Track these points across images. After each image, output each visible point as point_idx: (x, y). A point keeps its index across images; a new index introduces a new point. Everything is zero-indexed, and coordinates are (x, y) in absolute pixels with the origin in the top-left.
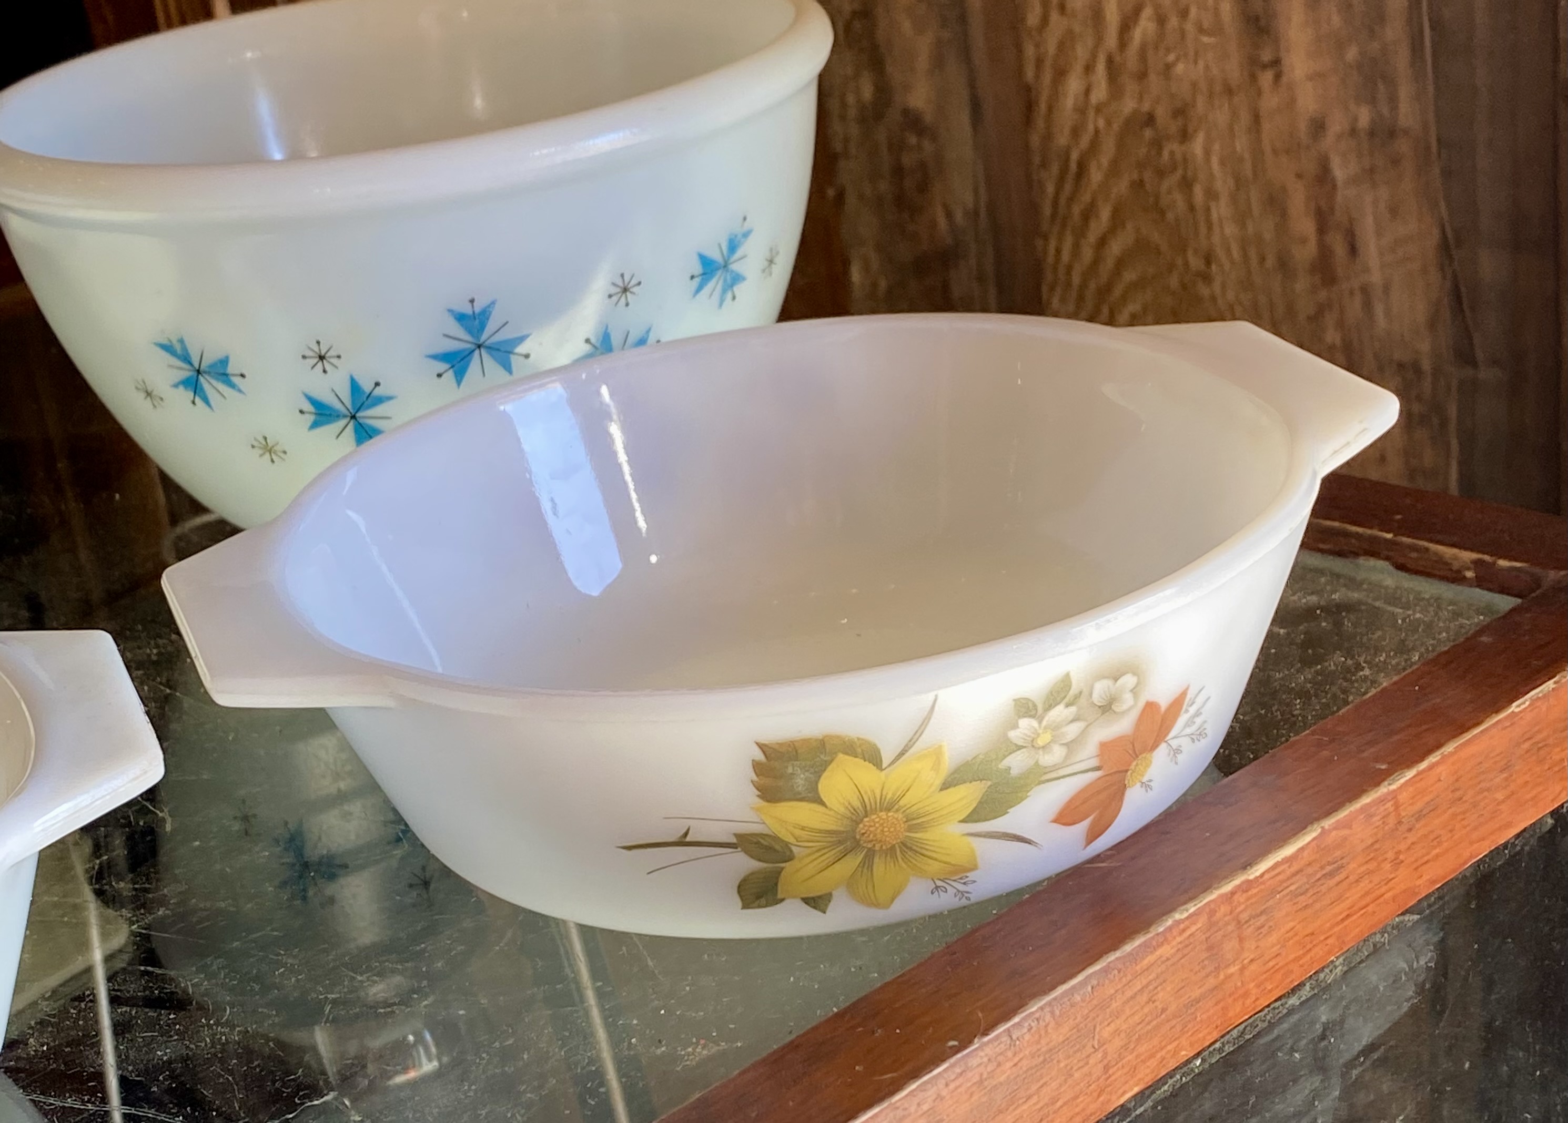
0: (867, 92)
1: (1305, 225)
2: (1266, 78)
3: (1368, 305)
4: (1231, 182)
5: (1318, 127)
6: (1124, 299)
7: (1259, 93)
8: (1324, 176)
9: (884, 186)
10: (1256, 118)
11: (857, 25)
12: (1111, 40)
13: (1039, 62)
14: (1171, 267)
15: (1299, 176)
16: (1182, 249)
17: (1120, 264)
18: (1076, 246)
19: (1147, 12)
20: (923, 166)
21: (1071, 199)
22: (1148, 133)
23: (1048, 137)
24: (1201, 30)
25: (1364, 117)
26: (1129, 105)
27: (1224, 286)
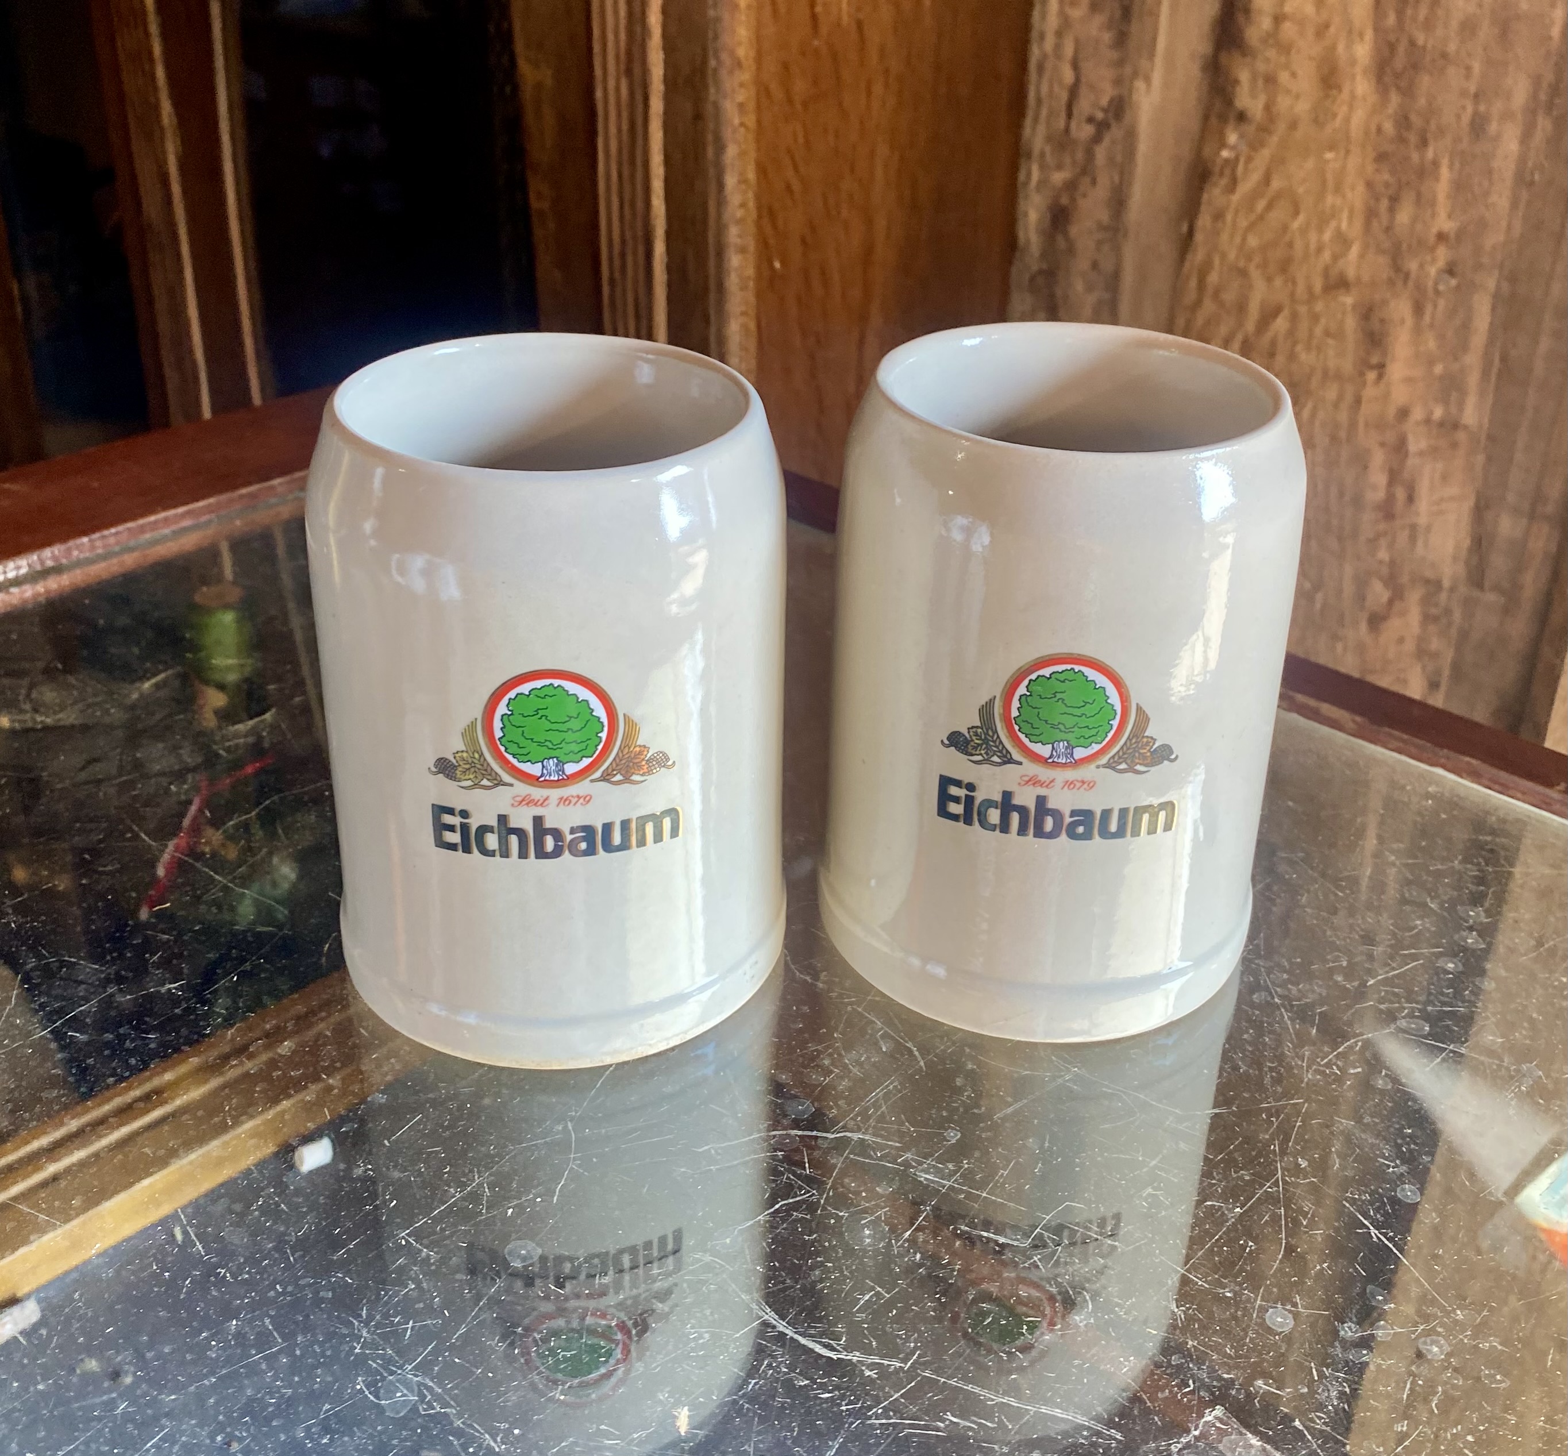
1: (1378, 478)
2: (1371, 376)
3: (1413, 539)
5: (1404, 413)
7: (1364, 384)
8: (1400, 448)
10: (1358, 401)
15: (1382, 445)
25: (1438, 413)
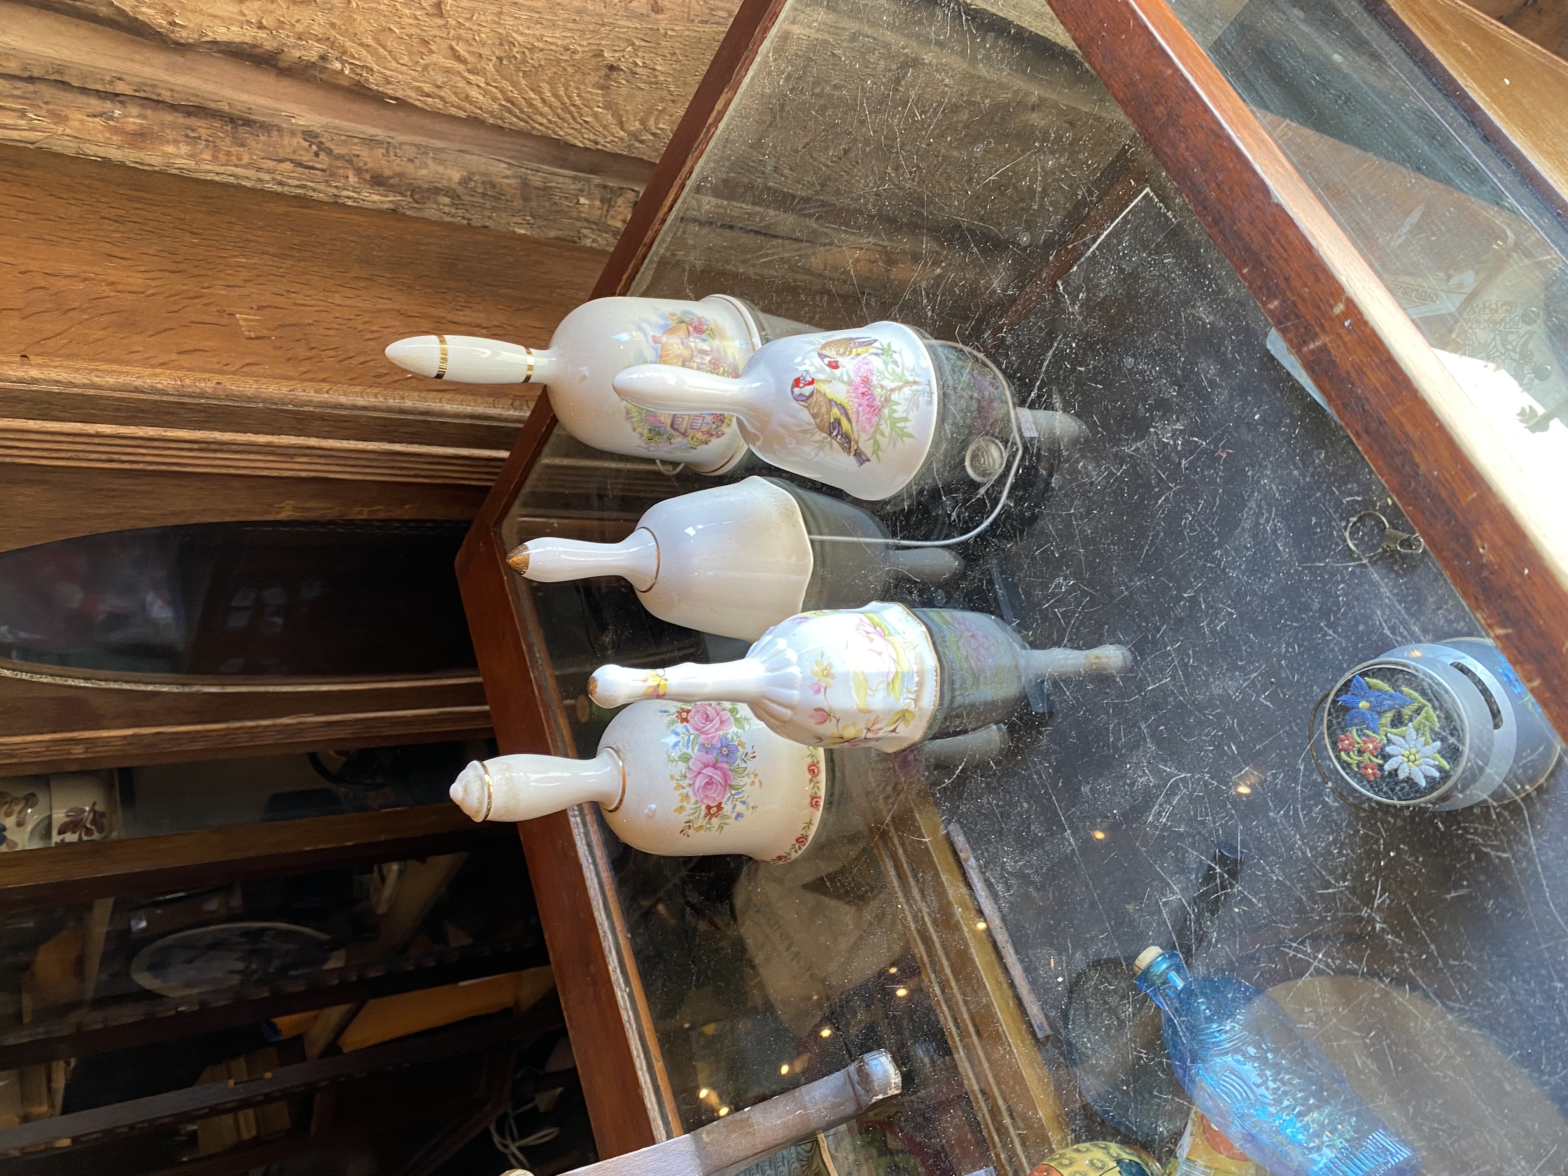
0: (447, 200)
4: (539, 26)
6: (570, 98)
9: (488, 204)
11: (417, 196)
12: (461, 67)
13: (459, 108)
14: (565, 70)
16: (558, 61)
17: (556, 95)
18: (541, 114)
19: (454, 44)
20: (483, 183)
21: (522, 111)
22: (505, 62)
23: (491, 113)
24: (471, 18)
26: (490, 68)
27: (581, 45)
